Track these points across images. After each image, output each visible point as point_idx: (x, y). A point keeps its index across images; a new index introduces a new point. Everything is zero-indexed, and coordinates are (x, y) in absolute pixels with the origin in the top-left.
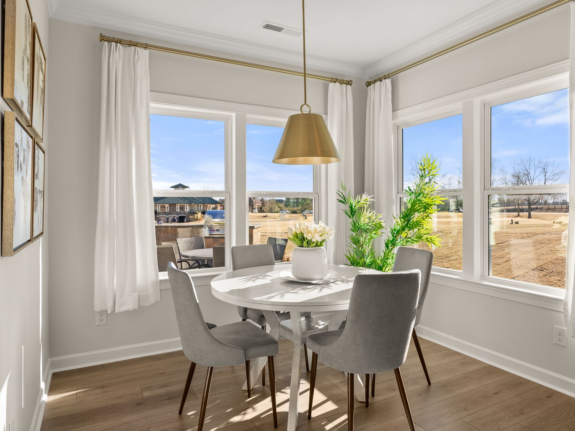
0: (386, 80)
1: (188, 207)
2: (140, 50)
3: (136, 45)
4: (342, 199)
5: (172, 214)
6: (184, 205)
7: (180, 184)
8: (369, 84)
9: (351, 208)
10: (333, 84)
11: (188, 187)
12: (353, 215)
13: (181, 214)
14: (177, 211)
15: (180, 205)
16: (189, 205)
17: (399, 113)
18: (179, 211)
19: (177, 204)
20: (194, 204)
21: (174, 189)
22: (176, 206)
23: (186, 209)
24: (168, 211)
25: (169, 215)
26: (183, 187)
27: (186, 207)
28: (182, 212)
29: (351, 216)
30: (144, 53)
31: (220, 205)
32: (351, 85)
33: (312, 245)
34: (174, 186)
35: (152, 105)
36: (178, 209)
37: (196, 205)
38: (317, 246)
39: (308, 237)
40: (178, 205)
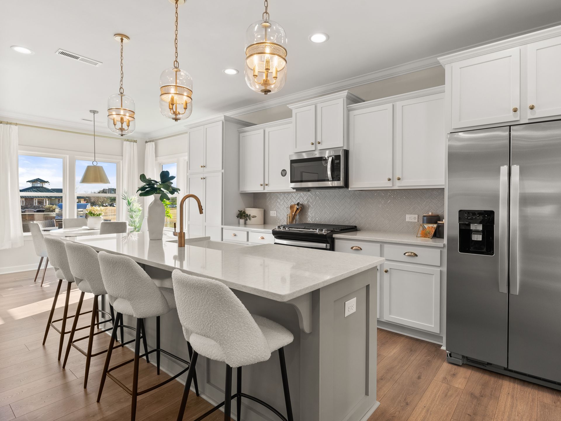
0: (153, 142)
1: (48, 201)
2: (13, 127)
3: (11, 124)
4: (124, 198)
5: (29, 208)
6: (43, 200)
7: (38, 179)
8: (146, 142)
9: (128, 201)
10: (126, 142)
11: (48, 181)
12: (130, 205)
13: (39, 208)
14: (34, 205)
15: (38, 200)
16: (48, 200)
17: (158, 158)
18: (37, 205)
19: (34, 199)
20: (54, 198)
21: (31, 183)
22: (33, 201)
23: (46, 203)
24: (24, 205)
25: (25, 209)
26: (41, 182)
27: (46, 201)
28: (41, 206)
29: (129, 205)
30: (15, 128)
31: (83, 199)
32: (136, 142)
33: (95, 215)
34: (32, 180)
35: (19, 151)
36: (35, 203)
37: (57, 199)
38: (97, 215)
39: (93, 212)
40: (36, 199)
